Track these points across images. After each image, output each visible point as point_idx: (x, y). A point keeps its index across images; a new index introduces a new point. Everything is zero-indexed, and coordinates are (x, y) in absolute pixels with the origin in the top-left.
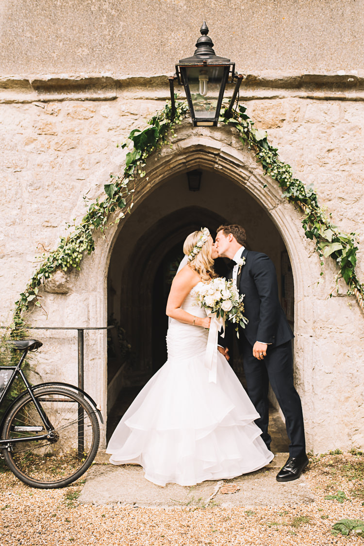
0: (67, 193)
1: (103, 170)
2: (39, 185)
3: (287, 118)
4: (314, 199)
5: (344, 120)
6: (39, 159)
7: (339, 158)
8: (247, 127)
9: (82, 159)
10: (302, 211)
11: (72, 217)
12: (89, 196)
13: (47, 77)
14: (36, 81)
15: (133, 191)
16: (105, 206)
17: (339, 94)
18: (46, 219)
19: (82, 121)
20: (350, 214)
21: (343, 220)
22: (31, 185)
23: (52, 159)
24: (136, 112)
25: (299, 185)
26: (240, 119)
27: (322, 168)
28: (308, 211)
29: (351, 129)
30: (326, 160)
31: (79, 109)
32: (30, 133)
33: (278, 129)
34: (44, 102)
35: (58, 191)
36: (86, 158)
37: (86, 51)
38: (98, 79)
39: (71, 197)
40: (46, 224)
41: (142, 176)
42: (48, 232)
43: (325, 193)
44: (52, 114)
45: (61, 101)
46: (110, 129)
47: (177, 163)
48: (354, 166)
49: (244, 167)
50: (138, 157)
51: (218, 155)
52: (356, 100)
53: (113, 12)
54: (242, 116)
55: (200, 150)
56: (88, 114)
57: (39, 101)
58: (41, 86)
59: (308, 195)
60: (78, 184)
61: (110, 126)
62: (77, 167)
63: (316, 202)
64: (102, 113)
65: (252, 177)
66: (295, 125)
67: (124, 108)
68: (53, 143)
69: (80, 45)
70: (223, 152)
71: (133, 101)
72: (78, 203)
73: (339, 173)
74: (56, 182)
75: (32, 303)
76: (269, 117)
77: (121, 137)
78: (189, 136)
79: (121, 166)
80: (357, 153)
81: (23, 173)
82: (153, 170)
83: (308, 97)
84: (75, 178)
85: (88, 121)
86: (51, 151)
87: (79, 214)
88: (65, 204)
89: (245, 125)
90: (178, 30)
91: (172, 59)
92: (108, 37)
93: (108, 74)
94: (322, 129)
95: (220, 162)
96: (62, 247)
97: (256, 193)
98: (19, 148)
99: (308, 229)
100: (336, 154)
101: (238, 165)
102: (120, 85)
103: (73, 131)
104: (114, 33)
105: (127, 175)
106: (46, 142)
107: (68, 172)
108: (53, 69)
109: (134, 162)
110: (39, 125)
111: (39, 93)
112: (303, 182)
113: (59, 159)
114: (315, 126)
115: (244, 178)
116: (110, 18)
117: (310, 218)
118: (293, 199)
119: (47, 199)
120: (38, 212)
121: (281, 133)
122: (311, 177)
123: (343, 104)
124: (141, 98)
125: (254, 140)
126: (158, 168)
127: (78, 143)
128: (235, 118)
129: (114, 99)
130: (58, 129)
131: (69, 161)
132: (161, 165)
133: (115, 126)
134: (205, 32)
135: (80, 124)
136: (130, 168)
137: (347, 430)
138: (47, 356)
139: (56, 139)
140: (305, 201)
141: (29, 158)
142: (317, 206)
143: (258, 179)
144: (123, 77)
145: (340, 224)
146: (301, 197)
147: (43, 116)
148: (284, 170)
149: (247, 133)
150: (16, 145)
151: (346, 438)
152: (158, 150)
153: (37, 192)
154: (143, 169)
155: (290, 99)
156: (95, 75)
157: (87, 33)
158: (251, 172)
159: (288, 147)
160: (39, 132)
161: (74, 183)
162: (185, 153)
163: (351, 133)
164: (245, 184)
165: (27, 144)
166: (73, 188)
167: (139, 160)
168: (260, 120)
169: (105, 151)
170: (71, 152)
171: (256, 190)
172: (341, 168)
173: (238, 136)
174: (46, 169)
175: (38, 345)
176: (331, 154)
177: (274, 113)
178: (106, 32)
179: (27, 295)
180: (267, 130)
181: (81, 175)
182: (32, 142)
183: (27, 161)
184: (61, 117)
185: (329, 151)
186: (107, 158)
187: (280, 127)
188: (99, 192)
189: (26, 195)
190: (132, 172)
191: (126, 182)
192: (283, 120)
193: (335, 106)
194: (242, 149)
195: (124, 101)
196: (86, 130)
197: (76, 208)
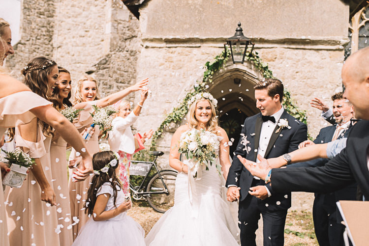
0: (177, 88)
1: (193, 78)
2: (165, 84)
3: (278, 57)
4: (288, 94)
5: (304, 59)
6: (165, 73)
7: (301, 76)
9: (184, 73)
11: (179, 99)
12: (186, 90)
13: (171, 37)
14: (166, 39)
17: (302, 47)
18: (167, 99)
19: (185, 56)
20: (305, 102)
21: (303, 104)
22: (161, 84)
23: (171, 73)
24: (209, 53)
27: (293, 80)
28: (285, 100)
29: (308, 63)
30: (295, 77)
31: (184, 51)
32: (162, 61)
34: (169, 47)
35: (172, 87)
36: (186, 73)
37: (188, 26)
38: (193, 38)
39: (178, 90)
40: (167, 101)
41: (211, 82)
42: (167, 105)
43: (295, 92)
44: (172, 53)
45: (176, 47)
46: (197, 60)
47: (226, 76)
48: (309, 80)
49: (257, 79)
50: (209, 73)
51: (245, 73)
52: (310, 49)
53: (201, 9)
54: (256, 56)
55: (238, 71)
56: (187, 53)
57: (166, 47)
58: (168, 41)
60: (182, 84)
62: (181, 77)
63: (289, 96)
64: (194, 53)
66: (281, 60)
67: (203, 51)
68: (172, 66)
69: (185, 23)
70: (248, 72)
71: (208, 48)
72: (182, 92)
73: (301, 83)
74: (172, 83)
75: (160, 136)
76: (269, 56)
77: (202, 64)
78: (232, 64)
79: (201, 77)
80: (310, 74)
81: (158, 78)
82: (215, 79)
83: (288, 48)
84: (180, 81)
85: (187, 57)
86: (171, 69)
87: (182, 97)
88: (176, 93)
89: (258, 60)
90: (229, 17)
91: (226, 30)
92: (198, 20)
93: (197, 37)
94: (294, 62)
95: (246, 76)
96: (174, 112)
98: (157, 67)
100: (300, 74)
101: (254, 78)
102: (202, 41)
103: (180, 60)
104: (201, 18)
105: (204, 81)
106: (168, 65)
107: (178, 79)
108: (173, 34)
109: (207, 76)
110: (166, 57)
111: (167, 44)
113: (174, 73)
114: (290, 61)
116: (200, 12)
117: (286, 103)
119: (168, 90)
120: (164, 96)
121: (275, 64)
123: (304, 51)
124: (212, 47)
125: (262, 67)
126: (218, 78)
127: (183, 66)
128: (254, 57)
129: (200, 47)
130: (174, 59)
131: (178, 74)
132: (219, 77)
133: (199, 59)
134: (239, 25)
135: (184, 58)
136: (205, 78)
137: (300, 201)
138: (165, 160)
139: (173, 64)
141: (161, 72)
142: (290, 98)
144: (204, 38)
145: (301, 106)
147: (168, 54)
149: (259, 64)
150: (155, 66)
151: (299, 205)
152: (218, 70)
153: (164, 87)
154: (211, 79)
155: (279, 48)
156: (191, 37)
157: (189, 18)
159: (278, 70)
160: (166, 61)
161: (180, 84)
162: (230, 72)
163: (308, 64)
165: (160, 66)
166: (179, 86)
167: (210, 75)
168: (265, 58)
169: (195, 70)
170: (179, 70)
172: (303, 80)
173: (254, 64)
174: (168, 77)
175: (162, 154)
176: (298, 74)
177: (272, 55)
178: (197, 18)
179: (158, 132)
180: (268, 62)
181: (184, 80)
182: (163, 65)
184: (175, 54)
185: (297, 72)
186: (195, 73)
187: (274, 61)
188: (191, 88)
189: (159, 88)
190: (206, 80)
191: (204, 84)
192: (276, 58)
193: (301, 51)
194: (256, 71)
195: (204, 48)
196: (186, 61)
197: (181, 95)
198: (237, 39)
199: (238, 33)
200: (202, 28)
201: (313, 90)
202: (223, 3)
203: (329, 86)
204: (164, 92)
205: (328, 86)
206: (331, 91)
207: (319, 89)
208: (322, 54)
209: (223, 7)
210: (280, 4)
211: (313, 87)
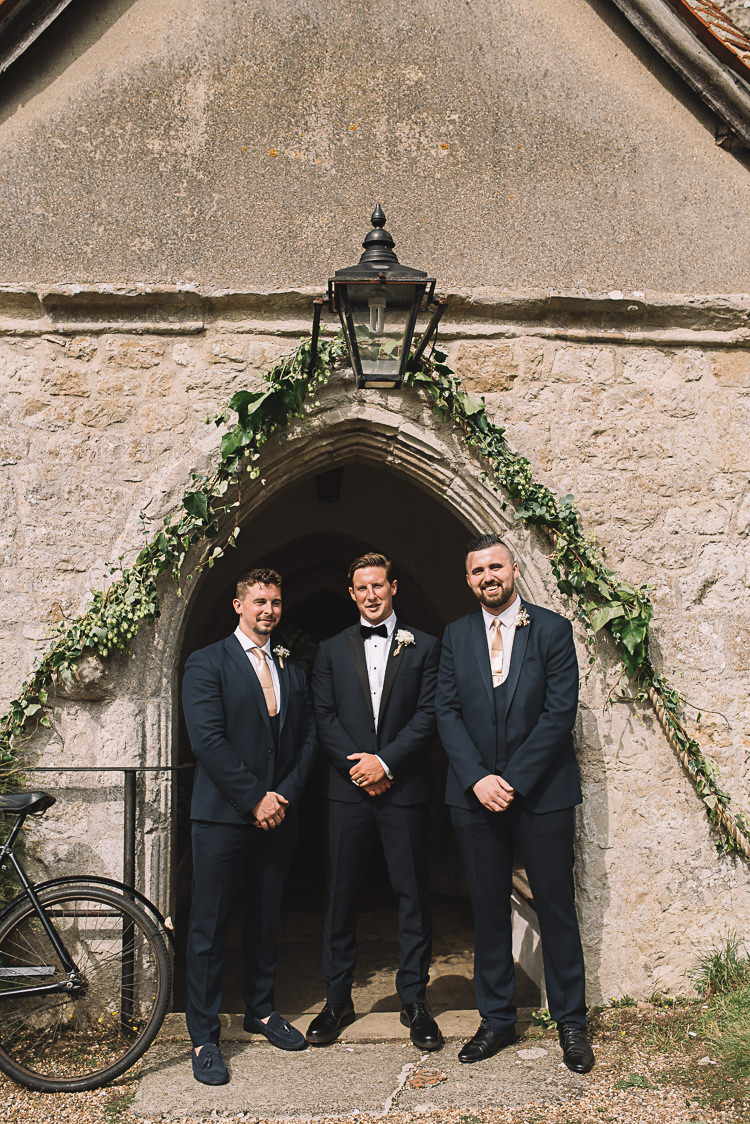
0: (106, 507)
1: (176, 464)
2: (51, 491)
3: (520, 373)
4: (573, 521)
5: (621, 379)
6: (52, 441)
7: (614, 447)
8: (449, 389)
9: (137, 443)
10: (551, 544)
11: (115, 554)
12: (149, 513)
13: (72, 289)
14: (50, 296)
15: (237, 504)
16: (180, 532)
17: (612, 333)
18: (63, 557)
19: (138, 372)
20: (636, 549)
21: (626, 560)
22: (35, 491)
23: (78, 441)
24: (240, 358)
25: (545, 496)
26: (435, 374)
27: (586, 465)
28: (562, 543)
29: (636, 395)
30: (592, 450)
31: (132, 350)
32: (35, 391)
33: (504, 393)
34: (66, 334)
35: (87, 502)
36: (144, 441)
37: (149, 244)
38: (170, 295)
39: (113, 514)
40: (64, 566)
41: (253, 476)
42: (65, 582)
43: (593, 510)
44: (79, 357)
45: (98, 333)
46: (190, 388)
47: (316, 453)
48: (643, 462)
49: (443, 462)
50: (245, 441)
51: (394, 438)
52: (642, 343)
53: (200, 176)
54: (438, 368)
55: (361, 430)
56: (148, 358)
57: (56, 332)
58: (59, 306)
59: (561, 515)
60: (128, 491)
61: (191, 382)
62: (125, 458)
63: (576, 528)
64: (176, 357)
65: (458, 480)
66: (535, 387)
67: (217, 349)
68: (80, 411)
69: (136, 232)
70: (403, 433)
71: (235, 337)
72: (128, 526)
73: (615, 474)
74: (84, 486)
75: (33, 721)
76: (488, 370)
77: (211, 404)
78: (340, 403)
79: (210, 457)
80: (647, 437)
81: (21, 468)
82: (272, 466)
83: (558, 337)
84: (121, 478)
85: (149, 373)
86: (76, 427)
87: (129, 547)
88: (102, 527)
89: (446, 385)
90: (320, 211)
91: (310, 262)
92: (189, 220)
93: (189, 287)
94: (583, 394)
95: (396, 452)
96: (96, 611)
97: (464, 509)
98: (13, 419)
99: (563, 577)
100: (610, 439)
101: (431, 458)
102: (211, 308)
103: (119, 390)
104: (201, 212)
105: (223, 474)
106: (66, 409)
107: (108, 467)
108: (84, 275)
109: (239, 451)
110: (54, 376)
111: (56, 320)
112: (552, 490)
113: (92, 443)
114: (570, 388)
115: (442, 482)
116: (195, 187)
117: (565, 556)
118: (534, 522)
119: (67, 519)
120: (49, 542)
121: (509, 399)
122: (566, 480)
123: (620, 350)
124: (250, 332)
125: (462, 414)
126: (280, 461)
127: (129, 413)
128: (427, 372)
129: (200, 332)
130: (92, 386)
131: (112, 446)
132: (288, 456)
133: (200, 382)
134: (379, 222)
135: (133, 377)
136: (230, 461)
137: (643, 959)
138: (61, 825)
139: (86, 405)
140: (555, 524)
141: (33, 440)
142: (578, 535)
143: (468, 484)
144: (217, 292)
145: (621, 567)
146: (548, 517)
147: (62, 361)
148: (517, 468)
149: (450, 399)
150: (7, 415)
151: (642, 973)
152: (284, 428)
153: (48, 504)
154: (254, 464)
155: (524, 342)
156: (164, 288)
157: (151, 212)
158: (454, 471)
159: (523, 425)
160: (54, 390)
161: (121, 489)
162: (331, 435)
163: (636, 401)
164: (444, 492)
165: (28, 413)
166: (118, 496)
167: (248, 446)
168: (470, 375)
169: (180, 428)
170: (112, 431)
171: (463, 504)
172: (620, 465)
173: (432, 405)
174: (67, 460)
175: (47, 801)
176: (600, 440)
177: (496, 364)
178: (187, 211)
179: (24, 703)
180: (485, 395)
181: (134, 473)
182: (39, 409)
183: (29, 444)
184: (95, 364)
185: (596, 433)
186: (185, 442)
187: (507, 389)
188: (168, 506)
189: (25, 509)
190: (235, 467)
191: (222, 488)
192: (513, 377)
193: (605, 353)
194: (438, 429)
195: (220, 337)
196: (144, 389)
197: (124, 535)
198: (375, 274)
199: (375, 254)
200: (209, 254)
201: (664, 502)
202: (293, 156)
203: (720, 483)
204: (47, 525)
205: (717, 485)
206: (727, 504)
207: (686, 498)
208: (683, 360)
209: (294, 169)
210: (518, 164)
211: (663, 490)
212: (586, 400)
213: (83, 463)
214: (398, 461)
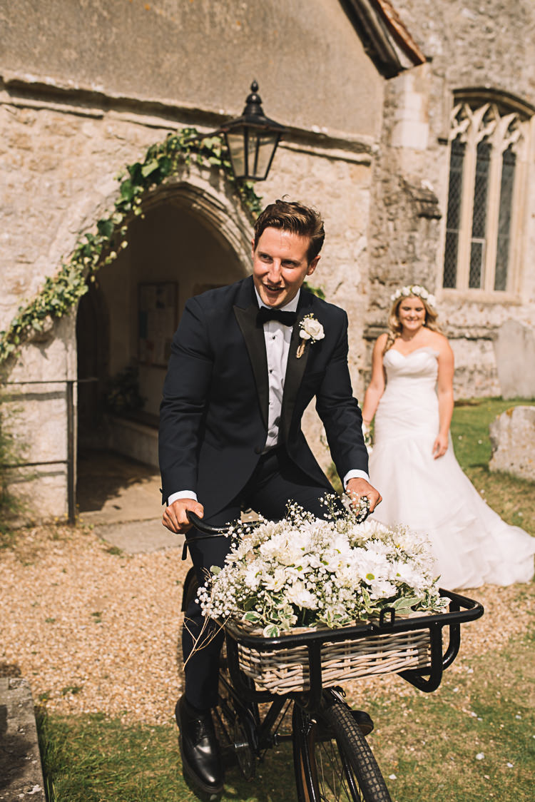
0: (45, 223)
1: (87, 200)
5: (310, 174)
6: (10, 178)
9: (63, 185)
13: (31, 79)
14: (12, 81)
15: (126, 228)
16: (95, 243)
17: (308, 148)
18: (20, 253)
19: (63, 138)
23: (26, 179)
24: (123, 137)
29: (316, 183)
31: (61, 123)
34: (20, 107)
35: (33, 220)
36: (67, 183)
37: (74, 55)
38: (89, 92)
39: (50, 228)
40: (20, 259)
41: (137, 213)
42: (20, 269)
44: (26, 123)
45: (37, 109)
46: (94, 152)
47: (158, 200)
49: (225, 211)
50: (135, 192)
53: (105, 14)
56: (69, 130)
57: (12, 105)
60: (57, 214)
61: (95, 149)
62: (56, 193)
64: (86, 131)
65: (230, 221)
67: (110, 129)
68: (27, 160)
69: (67, 45)
70: (207, 193)
71: (120, 123)
72: (59, 236)
74: (32, 209)
77: (106, 164)
79: (108, 197)
84: (53, 205)
85: (69, 140)
86: (25, 169)
87: (60, 249)
88: (43, 236)
92: (99, 43)
93: (99, 89)
94: (294, 180)
95: (200, 202)
101: (219, 208)
102: (107, 103)
103: (52, 148)
104: (106, 39)
105: (120, 211)
106: (18, 157)
107: (46, 198)
108: (32, 68)
110: (11, 134)
111: (11, 94)
113: (35, 181)
115: (221, 221)
116: (102, 20)
119: (21, 229)
120: (10, 243)
123: (312, 158)
124: (129, 121)
127: (58, 164)
129: (100, 117)
130: (35, 143)
131: (47, 185)
133: (100, 149)
134: (255, 89)
135: (61, 141)
136: (125, 203)
139: (31, 155)
144: (115, 95)
147: (15, 125)
153: (9, 219)
154: (137, 206)
156: (86, 87)
157: (75, 33)
158: (230, 216)
160: (11, 143)
161: (53, 212)
163: (316, 187)
166: (52, 218)
167: (136, 195)
169: (89, 177)
170: (47, 175)
171: (231, 235)
174: (19, 191)
178: (97, 36)
181: (63, 203)
184: (36, 129)
186: (91, 187)
190: (126, 207)
191: (119, 218)
193: (305, 158)
195: (111, 122)
196: (66, 150)
197: (56, 242)
199: (254, 108)
200: (111, 68)
202: (158, 11)
204: (8, 232)
208: (338, 167)
209: (159, 21)
210: (274, 42)
212: (294, 183)
213: (31, 194)
214: (199, 208)
